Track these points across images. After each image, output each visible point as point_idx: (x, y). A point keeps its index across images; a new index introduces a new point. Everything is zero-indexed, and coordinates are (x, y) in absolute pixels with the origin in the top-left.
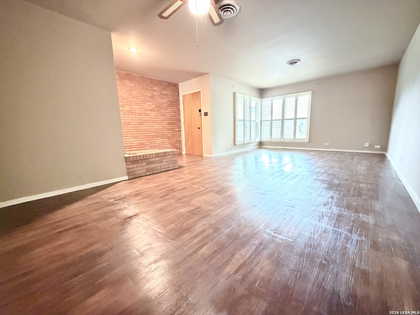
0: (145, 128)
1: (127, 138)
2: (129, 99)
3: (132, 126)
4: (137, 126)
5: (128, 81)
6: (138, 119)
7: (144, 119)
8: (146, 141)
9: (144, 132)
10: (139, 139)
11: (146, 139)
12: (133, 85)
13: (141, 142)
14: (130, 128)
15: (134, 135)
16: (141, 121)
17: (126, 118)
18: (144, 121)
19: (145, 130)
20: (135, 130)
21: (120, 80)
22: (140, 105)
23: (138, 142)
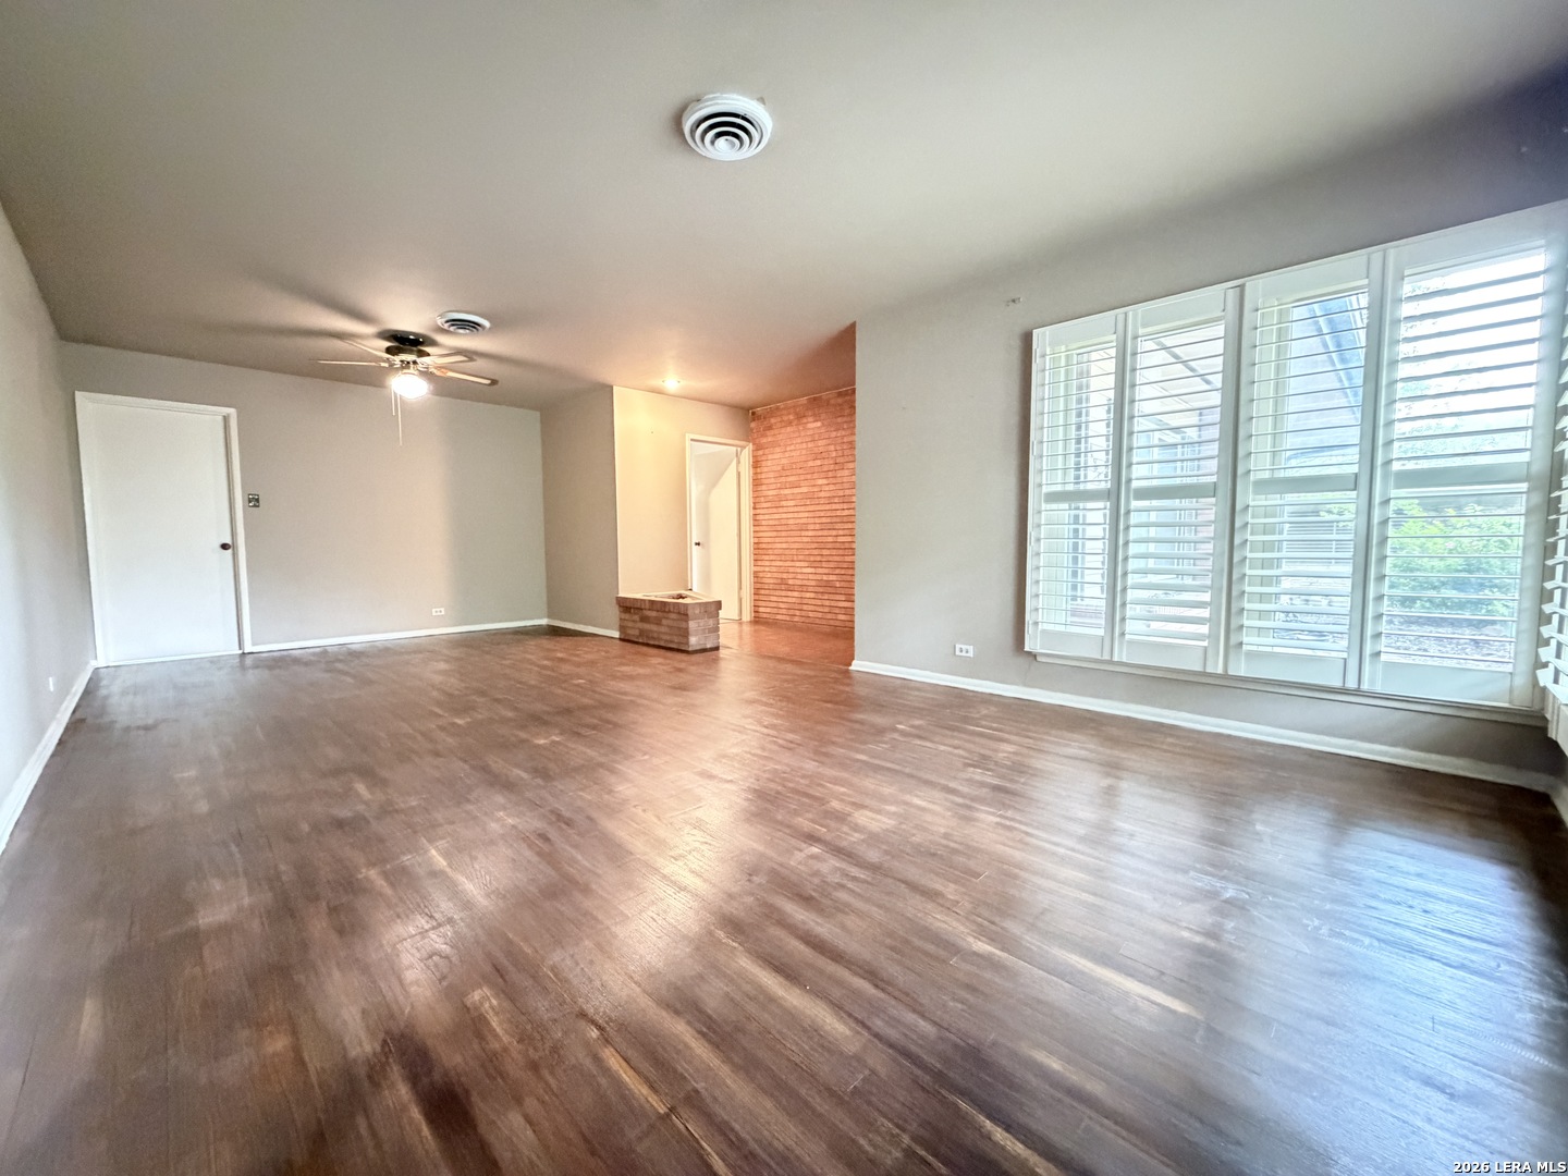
0: (841, 539)
1: (798, 564)
2: (811, 464)
3: (810, 533)
4: (820, 533)
5: (811, 419)
6: (822, 514)
7: (838, 513)
8: (839, 578)
9: (834, 552)
10: (820, 571)
11: (837, 571)
12: (819, 424)
13: (825, 578)
14: (805, 539)
15: (812, 559)
16: (828, 520)
17: (801, 515)
18: (834, 520)
19: (838, 545)
20: (815, 545)
21: (796, 422)
22: (830, 474)
23: (819, 577)
